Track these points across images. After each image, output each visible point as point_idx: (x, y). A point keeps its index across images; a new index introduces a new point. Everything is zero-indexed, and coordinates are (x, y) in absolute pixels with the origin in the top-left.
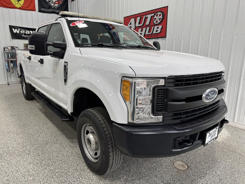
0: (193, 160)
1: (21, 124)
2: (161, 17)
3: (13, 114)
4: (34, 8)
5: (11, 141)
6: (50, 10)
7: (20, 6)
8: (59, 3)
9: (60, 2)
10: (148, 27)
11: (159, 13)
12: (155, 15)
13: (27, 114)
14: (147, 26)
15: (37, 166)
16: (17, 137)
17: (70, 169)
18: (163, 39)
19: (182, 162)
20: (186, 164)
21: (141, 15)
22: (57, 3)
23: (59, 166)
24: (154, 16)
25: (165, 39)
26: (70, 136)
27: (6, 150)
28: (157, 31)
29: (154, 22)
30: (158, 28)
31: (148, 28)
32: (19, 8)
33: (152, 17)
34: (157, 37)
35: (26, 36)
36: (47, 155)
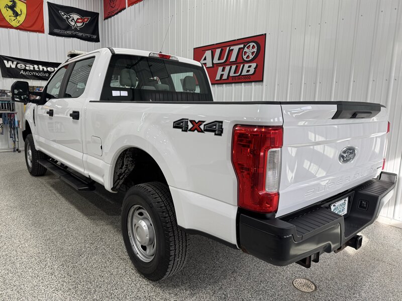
0: (321, 276)
1: (30, 222)
2: (255, 50)
3: (12, 205)
4: (42, 27)
5: (16, 251)
6: (69, 32)
7: (18, 25)
8: (83, 22)
9: (86, 20)
10: (234, 64)
11: (251, 44)
12: (244, 46)
13: (37, 204)
14: (232, 63)
15: (69, 295)
16: (27, 245)
17: (128, 297)
18: (257, 83)
19: (304, 280)
20: (312, 282)
21: (223, 46)
22: (80, 21)
23: (107, 293)
24: (244, 48)
25: (261, 83)
26: (116, 241)
27: (10, 268)
28: (248, 71)
29: (244, 57)
30: (250, 67)
31: (234, 67)
32: (17, 28)
33: (240, 49)
34: (248, 80)
35: (27, 73)
36: (84, 274)
